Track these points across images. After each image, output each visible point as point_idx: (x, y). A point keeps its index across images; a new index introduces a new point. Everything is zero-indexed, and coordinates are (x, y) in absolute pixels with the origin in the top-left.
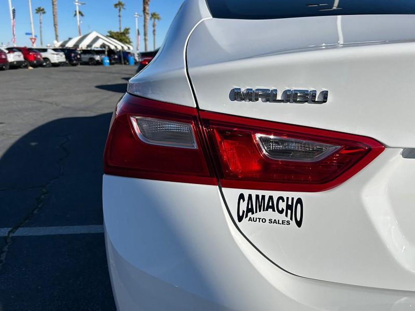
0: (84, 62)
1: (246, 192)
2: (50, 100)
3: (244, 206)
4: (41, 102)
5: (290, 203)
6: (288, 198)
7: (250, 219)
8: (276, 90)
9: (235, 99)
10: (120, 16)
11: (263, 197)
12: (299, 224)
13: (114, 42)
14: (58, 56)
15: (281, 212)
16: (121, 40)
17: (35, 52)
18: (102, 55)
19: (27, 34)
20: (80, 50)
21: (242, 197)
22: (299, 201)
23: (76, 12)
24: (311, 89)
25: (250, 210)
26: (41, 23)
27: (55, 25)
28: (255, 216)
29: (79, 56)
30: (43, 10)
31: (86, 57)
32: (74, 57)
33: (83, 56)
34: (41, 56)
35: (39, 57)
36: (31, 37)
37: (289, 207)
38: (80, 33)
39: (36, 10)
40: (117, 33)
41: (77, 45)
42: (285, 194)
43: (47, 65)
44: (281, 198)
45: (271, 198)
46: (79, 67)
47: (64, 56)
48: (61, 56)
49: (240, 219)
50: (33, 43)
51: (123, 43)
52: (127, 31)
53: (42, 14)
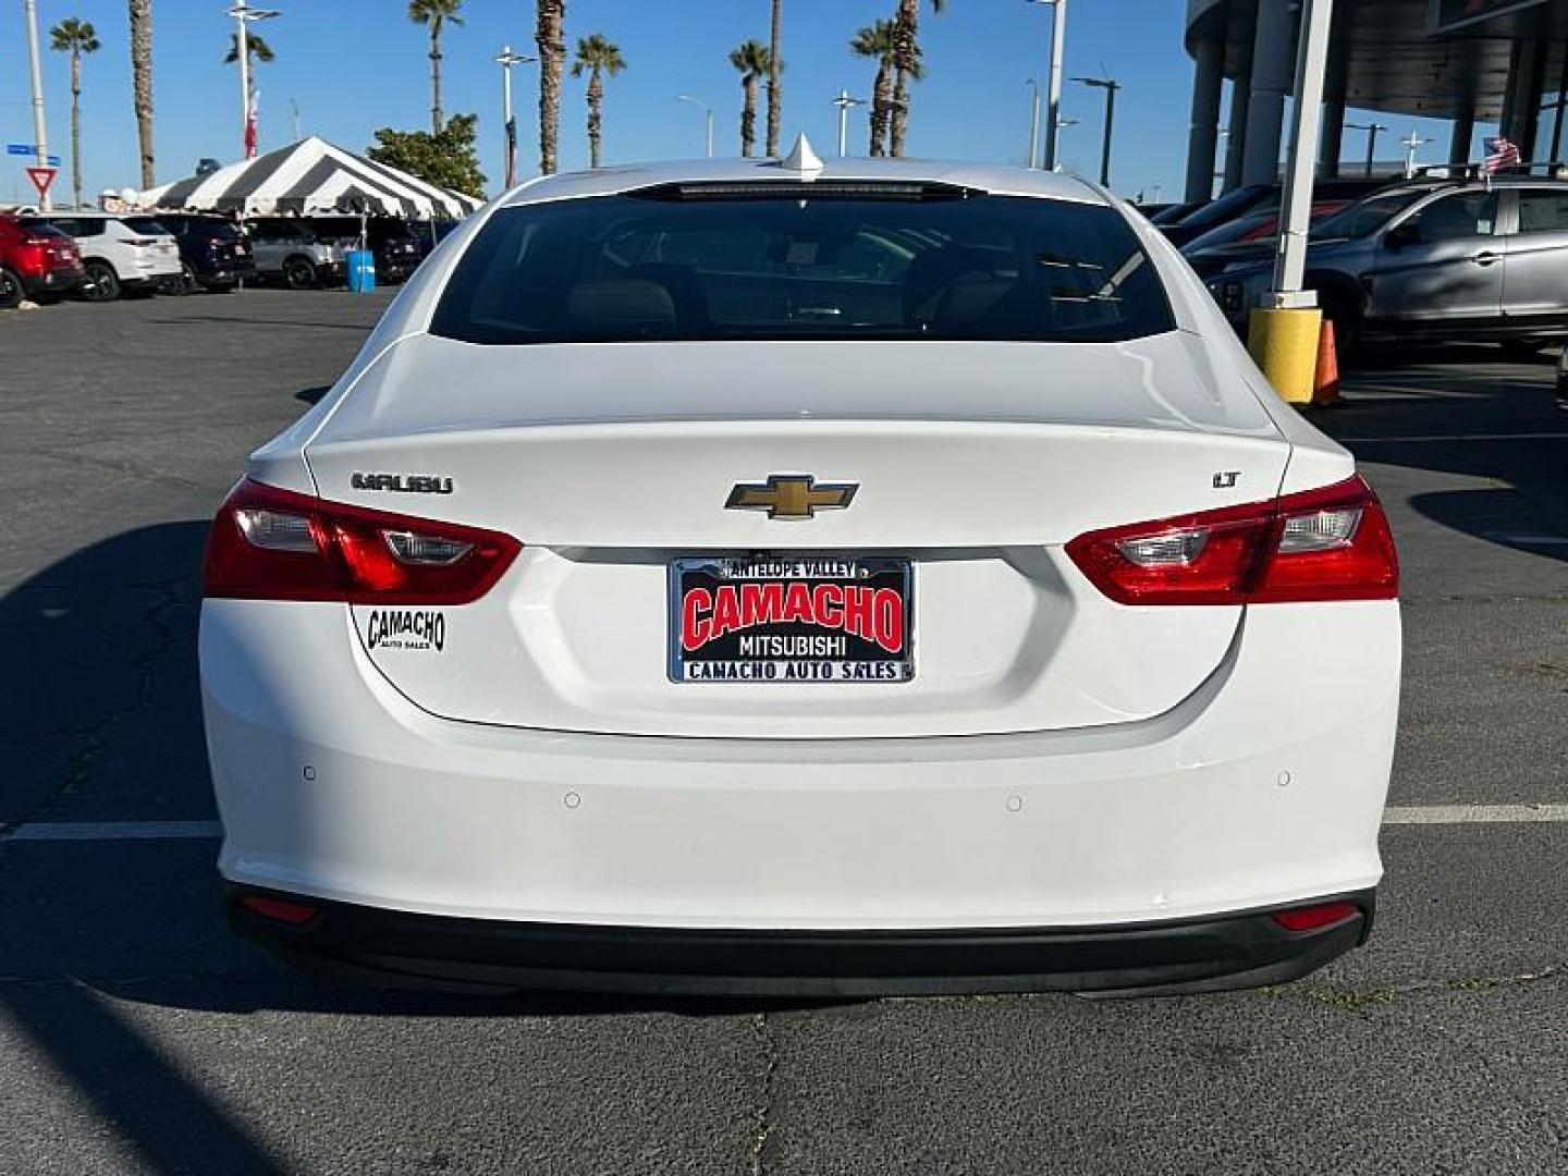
0: (261, 273)
1: (380, 609)
2: (111, 451)
3: (376, 628)
4: (77, 459)
5: (430, 620)
6: (427, 615)
7: (384, 645)
8: (398, 477)
9: (358, 487)
10: (435, 56)
11: (400, 614)
12: (440, 646)
13: (399, 181)
14: (148, 249)
15: (419, 633)
16: (431, 174)
17: (51, 235)
18: (343, 245)
19: (15, 150)
20: (246, 222)
21: (375, 615)
22: (440, 616)
23: (236, 38)
24: (434, 476)
25: (384, 632)
26: (76, 93)
27: (140, 109)
28: (389, 639)
29: (240, 250)
30: (89, 30)
31: (271, 253)
32: (220, 252)
33: (259, 247)
34: (75, 253)
35: (66, 255)
36: (34, 166)
37: (429, 625)
38: (250, 143)
39: (56, 32)
40: (420, 137)
41: (233, 200)
42: (424, 609)
43: (99, 289)
44: (419, 614)
45: (408, 614)
46: (243, 297)
47: (175, 250)
48: (164, 249)
49: (372, 644)
50: (43, 189)
51: (443, 187)
52: (463, 127)
53: (82, 53)
